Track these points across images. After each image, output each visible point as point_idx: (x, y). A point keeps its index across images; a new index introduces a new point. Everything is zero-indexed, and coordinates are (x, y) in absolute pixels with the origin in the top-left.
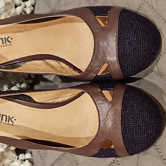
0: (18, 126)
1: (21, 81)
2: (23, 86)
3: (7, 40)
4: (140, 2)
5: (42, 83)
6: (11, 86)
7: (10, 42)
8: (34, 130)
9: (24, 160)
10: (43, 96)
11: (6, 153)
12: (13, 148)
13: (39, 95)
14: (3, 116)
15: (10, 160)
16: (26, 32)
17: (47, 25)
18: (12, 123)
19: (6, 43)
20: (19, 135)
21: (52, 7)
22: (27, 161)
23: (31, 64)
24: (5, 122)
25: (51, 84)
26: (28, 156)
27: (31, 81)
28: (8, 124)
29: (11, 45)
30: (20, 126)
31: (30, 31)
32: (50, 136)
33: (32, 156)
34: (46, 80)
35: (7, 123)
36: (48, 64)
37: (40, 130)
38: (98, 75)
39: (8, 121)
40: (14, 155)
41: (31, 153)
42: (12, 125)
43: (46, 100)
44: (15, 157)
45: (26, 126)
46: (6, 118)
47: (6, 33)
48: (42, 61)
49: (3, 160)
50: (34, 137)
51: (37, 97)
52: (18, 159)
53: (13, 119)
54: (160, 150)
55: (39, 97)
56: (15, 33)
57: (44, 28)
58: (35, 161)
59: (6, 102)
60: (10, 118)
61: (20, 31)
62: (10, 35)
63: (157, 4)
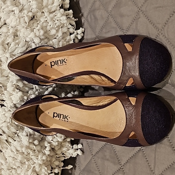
0: (71, 122)
1: (74, 89)
2: (76, 93)
3: (63, 61)
4: (157, 33)
5: (90, 91)
6: (67, 93)
7: (66, 63)
8: (83, 125)
9: (77, 149)
10: (88, 101)
11: (63, 143)
12: (69, 140)
13: (86, 100)
14: (61, 115)
15: (66, 149)
16: (77, 55)
17: (91, 50)
18: (67, 120)
19: (63, 63)
20: (72, 129)
21: (97, 34)
22: (79, 150)
23: (80, 78)
24: (62, 119)
25: (97, 92)
26: (80, 146)
27: (82, 90)
28: (64, 121)
29: (66, 64)
30: (72, 122)
31: (80, 54)
32: (94, 130)
33: (83, 146)
34: (93, 89)
35: (64, 120)
36: (92, 78)
37: (87, 126)
38: (126, 86)
39: (65, 119)
40: (70, 145)
41: (82, 144)
42: (67, 121)
43: (91, 104)
44: (70, 147)
45: (77, 122)
46: (63, 117)
47: (63, 56)
48: (88, 76)
49: (62, 148)
50: (83, 130)
51: (85, 101)
52: (72, 148)
53: (68, 117)
54: (170, 141)
55: (86, 102)
56: (69, 56)
57: (89, 52)
58: (85, 151)
59: (63, 105)
60: (66, 116)
61: (73, 55)
62: (66, 57)
63: (168, 34)
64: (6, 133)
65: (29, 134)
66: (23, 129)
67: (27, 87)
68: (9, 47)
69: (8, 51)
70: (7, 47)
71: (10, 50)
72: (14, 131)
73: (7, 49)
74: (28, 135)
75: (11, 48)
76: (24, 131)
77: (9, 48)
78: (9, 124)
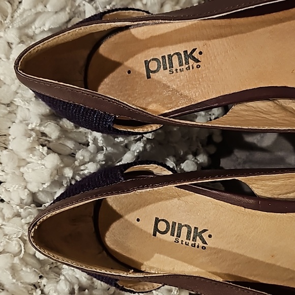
0: (217, 251)
3: (189, 56)
7: (198, 61)
8: (256, 261)
14: (180, 226)
16: (236, 36)
17: (281, 21)
18: (201, 244)
19: (187, 63)
20: (219, 271)
24: (185, 240)
28: (194, 245)
29: (198, 67)
30: (221, 251)
31: (245, 35)
32: (291, 276)
35: (191, 242)
37: (269, 262)
42: (204, 248)
45: (235, 251)
46: (189, 233)
47: (188, 40)
50: (255, 276)
51: (262, 185)
53: (205, 236)
56: (209, 39)
57: (274, 26)
59: (187, 195)
60: (199, 231)
61: (221, 36)
62: (198, 45)
64: (7, 287)
65: (76, 287)
66: (57, 270)
67: (71, 139)
68: (14, 11)
69: (12, 22)
70: (10, 10)
71: (19, 20)
72: (32, 278)
73: (9, 16)
74: (73, 289)
75: (21, 14)
76: (62, 277)
77: (16, 15)
78: (16, 260)
